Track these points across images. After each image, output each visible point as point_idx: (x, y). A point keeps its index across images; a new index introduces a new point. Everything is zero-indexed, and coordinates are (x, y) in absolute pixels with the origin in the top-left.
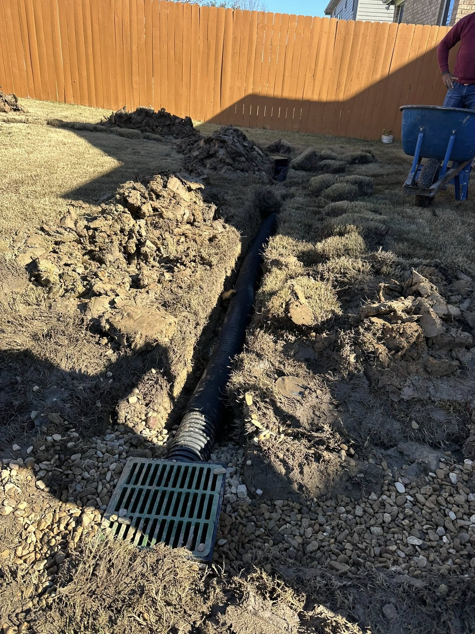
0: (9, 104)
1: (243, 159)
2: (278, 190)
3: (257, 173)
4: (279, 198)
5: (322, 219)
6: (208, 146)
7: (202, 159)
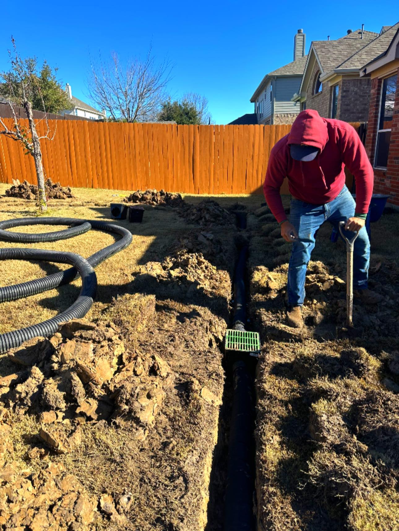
0: (66, 194)
1: (221, 218)
2: (244, 234)
3: (230, 225)
4: (246, 238)
5: (272, 248)
6: (199, 213)
7: (197, 221)
